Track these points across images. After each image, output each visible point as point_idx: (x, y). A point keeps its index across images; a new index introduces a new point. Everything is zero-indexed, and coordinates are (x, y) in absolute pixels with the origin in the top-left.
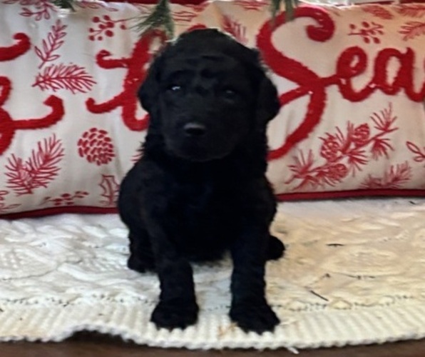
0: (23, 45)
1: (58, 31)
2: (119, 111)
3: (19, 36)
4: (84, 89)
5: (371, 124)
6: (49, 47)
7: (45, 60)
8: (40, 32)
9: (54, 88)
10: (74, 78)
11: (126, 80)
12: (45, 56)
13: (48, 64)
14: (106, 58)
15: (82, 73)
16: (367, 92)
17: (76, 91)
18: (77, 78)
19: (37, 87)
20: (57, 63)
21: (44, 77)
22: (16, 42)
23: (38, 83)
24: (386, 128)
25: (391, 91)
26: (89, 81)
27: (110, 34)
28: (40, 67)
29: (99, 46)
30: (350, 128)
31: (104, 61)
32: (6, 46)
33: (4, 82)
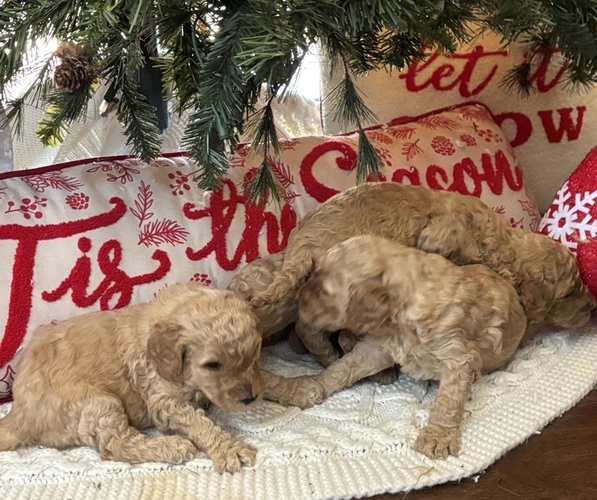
0: (119, 209)
1: (145, 191)
2: (213, 255)
3: (113, 200)
4: (181, 240)
6: (143, 207)
7: (142, 219)
8: (130, 193)
9: (156, 243)
10: (171, 232)
11: (213, 228)
12: (141, 215)
13: (145, 222)
14: (192, 210)
15: (176, 226)
17: (175, 243)
18: (172, 231)
19: (142, 244)
20: (153, 220)
21: (146, 235)
22: (114, 206)
23: (142, 241)
26: (183, 233)
27: (187, 188)
28: (140, 226)
29: (184, 200)
31: (190, 213)
32: (108, 211)
33: (114, 245)
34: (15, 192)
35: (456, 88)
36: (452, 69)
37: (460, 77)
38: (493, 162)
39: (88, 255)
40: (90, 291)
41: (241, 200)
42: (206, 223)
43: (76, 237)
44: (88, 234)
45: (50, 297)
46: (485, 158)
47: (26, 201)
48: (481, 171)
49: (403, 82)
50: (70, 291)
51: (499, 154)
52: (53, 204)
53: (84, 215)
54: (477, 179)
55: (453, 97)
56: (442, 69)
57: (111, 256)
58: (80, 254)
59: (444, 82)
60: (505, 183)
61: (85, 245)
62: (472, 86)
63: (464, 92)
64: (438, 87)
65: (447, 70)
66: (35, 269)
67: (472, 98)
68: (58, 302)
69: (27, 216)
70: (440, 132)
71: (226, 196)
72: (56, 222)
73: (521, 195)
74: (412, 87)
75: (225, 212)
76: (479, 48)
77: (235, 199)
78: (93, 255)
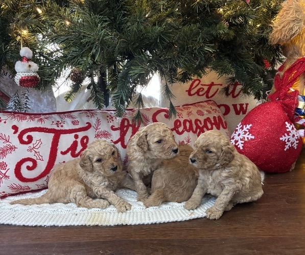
0: (89, 126)
1: (98, 121)
2: (120, 143)
3: (87, 123)
4: (109, 137)
5: (185, 141)
6: (97, 126)
8: (93, 121)
9: (101, 138)
10: (106, 135)
11: (120, 134)
12: (96, 128)
13: (97, 131)
15: (108, 133)
16: (183, 132)
17: (107, 138)
20: (100, 130)
21: (97, 135)
22: (87, 125)
23: (96, 137)
24: (188, 141)
25: (188, 131)
26: (110, 135)
27: (113, 120)
28: (95, 132)
29: (111, 124)
30: (179, 142)
31: (113, 128)
32: (85, 126)
33: (86, 137)
34: (55, 119)
35: (205, 95)
36: (203, 89)
37: (206, 92)
38: (217, 119)
39: (77, 140)
40: (77, 152)
41: (131, 126)
42: (118, 132)
43: (74, 134)
44: (77, 133)
45: (63, 153)
46: (214, 118)
47: (58, 122)
48: (213, 122)
49: (187, 92)
50: (70, 152)
51: (219, 117)
52: (67, 123)
53: (77, 127)
54: (212, 124)
55: (204, 98)
56: (200, 89)
57: (85, 141)
58: (74, 140)
59: (201, 93)
60: (221, 126)
61: (76, 137)
62: (210, 95)
63: (207, 97)
64: (199, 95)
65: (202, 89)
66: (59, 144)
67: (210, 99)
68: (66, 155)
69: (58, 126)
70: (199, 109)
71: (126, 124)
72: (67, 129)
73: (226, 130)
74: (190, 94)
75: (125, 129)
76: (213, 83)
77: (129, 125)
78: (79, 140)
